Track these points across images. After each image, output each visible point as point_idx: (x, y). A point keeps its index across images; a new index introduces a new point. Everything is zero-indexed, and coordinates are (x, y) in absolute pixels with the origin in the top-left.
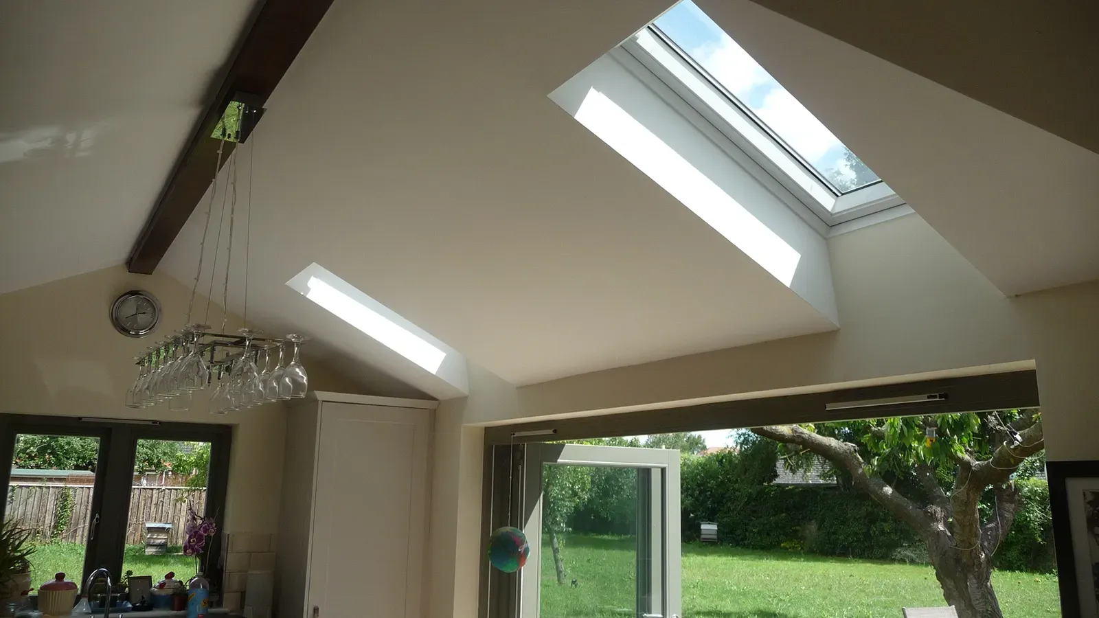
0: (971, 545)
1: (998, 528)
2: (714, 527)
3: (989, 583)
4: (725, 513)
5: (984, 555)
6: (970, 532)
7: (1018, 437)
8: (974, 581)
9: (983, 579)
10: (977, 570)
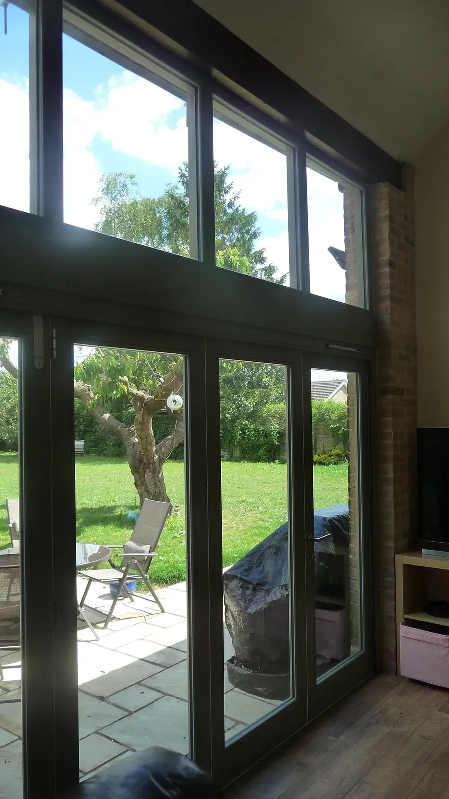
0: (147, 451)
1: (174, 438)
2: (82, 443)
3: (160, 475)
4: (94, 433)
5: (157, 457)
6: (146, 442)
7: (162, 379)
8: (150, 474)
9: (156, 472)
10: (152, 466)
